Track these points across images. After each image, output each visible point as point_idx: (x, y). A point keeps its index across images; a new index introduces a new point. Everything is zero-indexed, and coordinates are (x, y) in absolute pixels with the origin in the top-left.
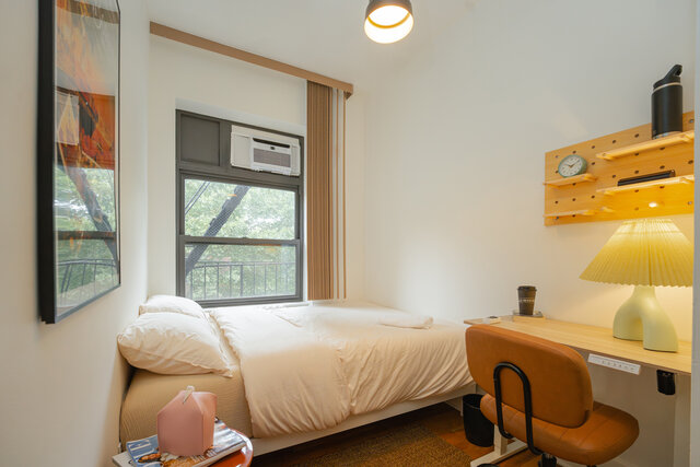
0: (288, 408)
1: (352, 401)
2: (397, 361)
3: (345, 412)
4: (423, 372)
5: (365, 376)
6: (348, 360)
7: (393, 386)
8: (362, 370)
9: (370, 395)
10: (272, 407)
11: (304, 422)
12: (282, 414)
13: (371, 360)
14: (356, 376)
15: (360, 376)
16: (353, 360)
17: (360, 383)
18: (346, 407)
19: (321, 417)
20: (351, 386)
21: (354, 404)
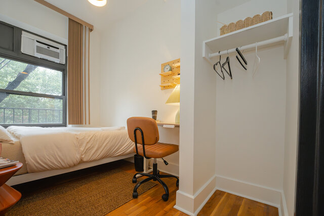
0: (47, 157)
1: (82, 155)
2: (105, 140)
3: (78, 160)
4: (118, 144)
5: (89, 145)
6: (81, 138)
7: (103, 150)
8: (88, 143)
9: (92, 154)
10: (38, 156)
11: (56, 163)
12: (44, 160)
13: (93, 139)
14: (84, 145)
15: (86, 145)
16: (84, 138)
17: (87, 147)
18: (79, 157)
19: (66, 162)
20: (82, 149)
21: (83, 156)
